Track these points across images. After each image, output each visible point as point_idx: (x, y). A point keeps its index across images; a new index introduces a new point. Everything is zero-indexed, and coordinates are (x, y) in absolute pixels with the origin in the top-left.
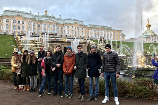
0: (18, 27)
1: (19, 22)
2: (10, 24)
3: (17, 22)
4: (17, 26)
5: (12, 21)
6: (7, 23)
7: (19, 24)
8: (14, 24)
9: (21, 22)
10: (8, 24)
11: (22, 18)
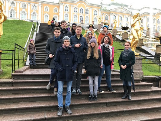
0: (80, 18)
1: (81, 11)
2: (70, 13)
3: (78, 11)
4: (79, 16)
5: (72, 9)
6: (66, 12)
7: (81, 15)
8: (76, 13)
9: (84, 12)
10: (68, 14)
11: (86, 5)
